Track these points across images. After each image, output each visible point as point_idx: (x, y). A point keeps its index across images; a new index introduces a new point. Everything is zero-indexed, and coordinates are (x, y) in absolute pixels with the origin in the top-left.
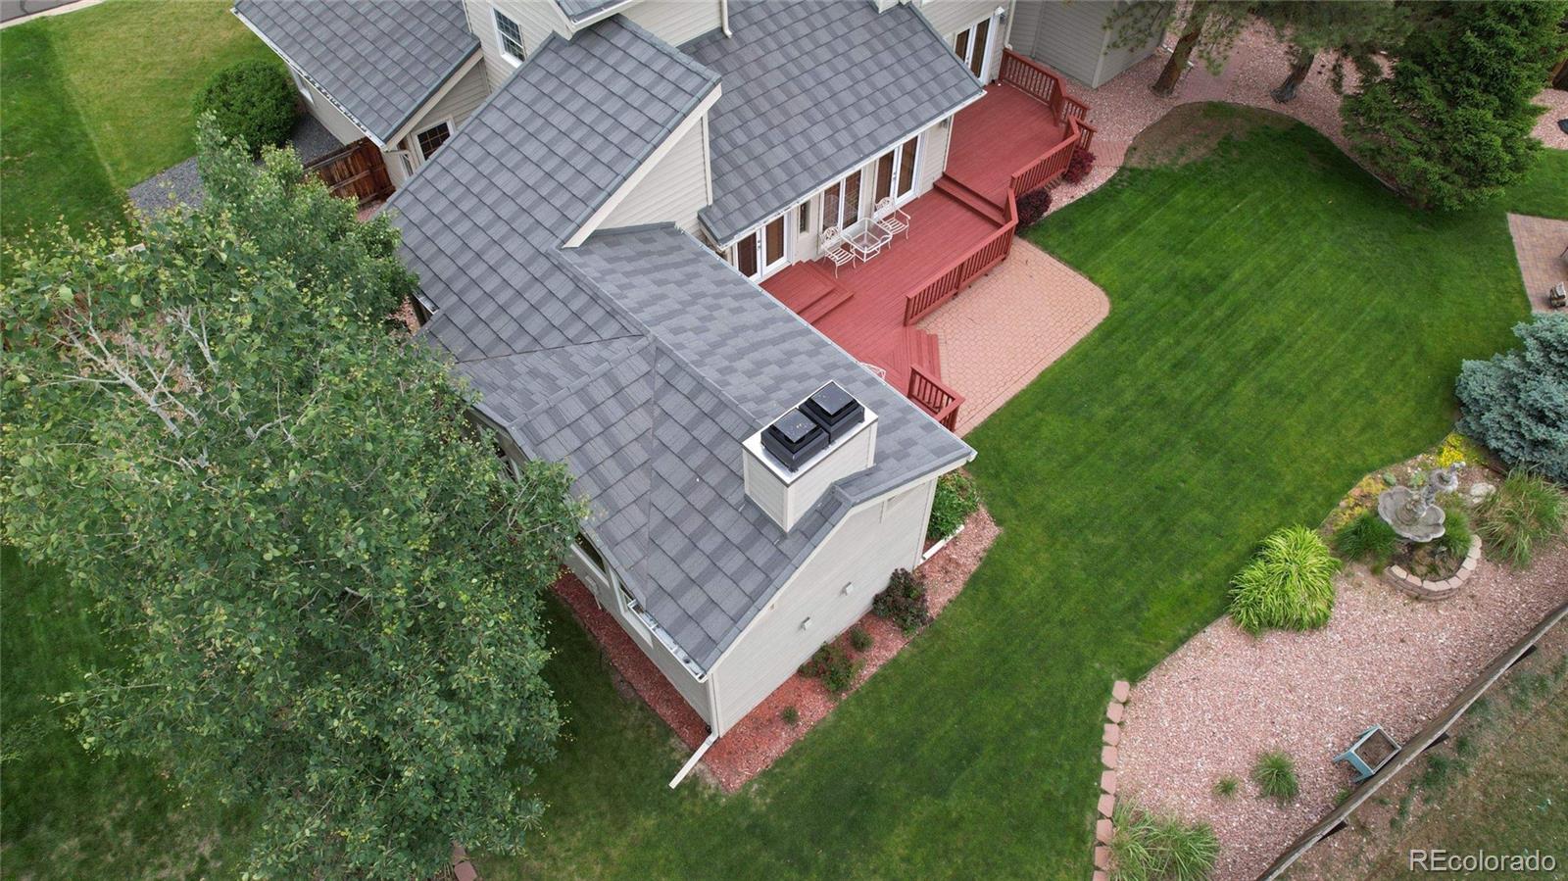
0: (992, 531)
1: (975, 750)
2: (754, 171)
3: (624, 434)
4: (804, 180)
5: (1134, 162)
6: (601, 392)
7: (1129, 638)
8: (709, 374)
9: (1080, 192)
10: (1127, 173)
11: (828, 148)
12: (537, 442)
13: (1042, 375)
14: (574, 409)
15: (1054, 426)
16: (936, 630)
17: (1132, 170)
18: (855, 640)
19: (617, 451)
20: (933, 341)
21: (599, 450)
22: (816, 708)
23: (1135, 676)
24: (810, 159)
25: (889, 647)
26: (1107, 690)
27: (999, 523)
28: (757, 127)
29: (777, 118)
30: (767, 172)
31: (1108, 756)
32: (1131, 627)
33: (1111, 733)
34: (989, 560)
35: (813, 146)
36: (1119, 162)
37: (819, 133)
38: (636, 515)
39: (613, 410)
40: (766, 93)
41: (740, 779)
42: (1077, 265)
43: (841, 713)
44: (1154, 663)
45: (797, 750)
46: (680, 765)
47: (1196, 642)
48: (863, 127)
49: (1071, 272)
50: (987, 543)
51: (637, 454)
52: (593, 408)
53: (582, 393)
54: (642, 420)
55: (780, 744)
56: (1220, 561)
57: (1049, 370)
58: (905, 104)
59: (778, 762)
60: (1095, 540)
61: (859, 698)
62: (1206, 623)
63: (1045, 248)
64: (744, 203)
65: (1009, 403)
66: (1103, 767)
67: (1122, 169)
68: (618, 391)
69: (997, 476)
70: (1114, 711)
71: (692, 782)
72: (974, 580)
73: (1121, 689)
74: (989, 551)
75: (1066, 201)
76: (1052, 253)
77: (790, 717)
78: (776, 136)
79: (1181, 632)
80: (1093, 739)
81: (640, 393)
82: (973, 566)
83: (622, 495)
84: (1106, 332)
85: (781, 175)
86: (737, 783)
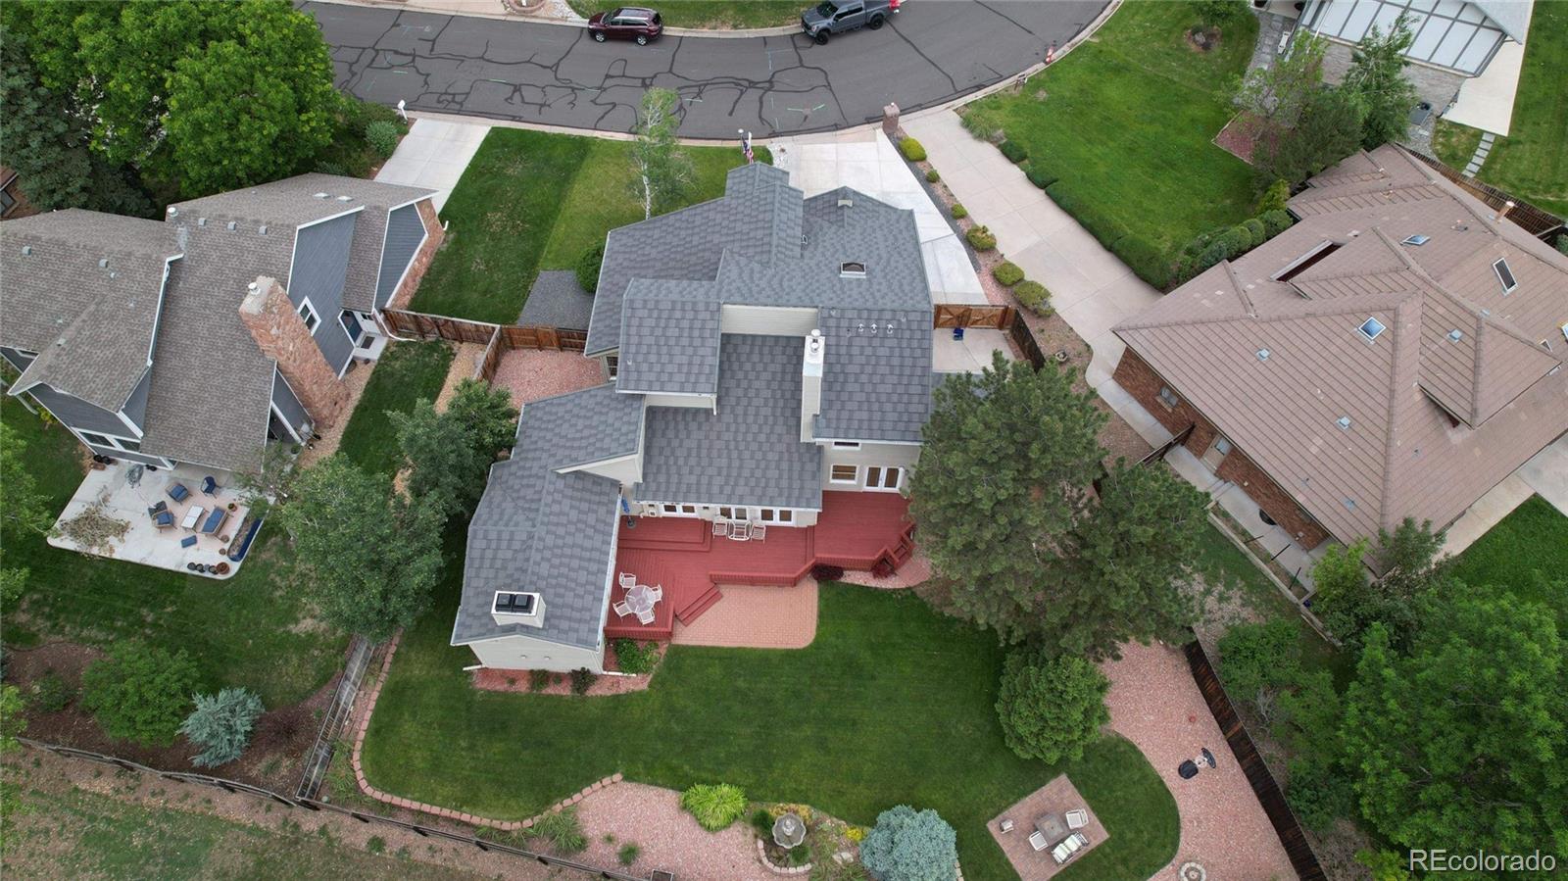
0: (644, 686)
1: (550, 745)
2: (675, 479)
3: (500, 555)
4: (693, 496)
5: (919, 592)
6: (506, 536)
7: (640, 765)
8: (536, 556)
9: (874, 583)
10: (909, 593)
11: (715, 490)
12: (474, 537)
13: (739, 648)
14: (493, 535)
15: (716, 671)
16: (585, 700)
17: (913, 593)
18: (558, 678)
19: (494, 558)
20: (717, 597)
21: (489, 554)
22: (522, 687)
23: (627, 778)
24: (703, 489)
25: (565, 690)
26: (612, 772)
27: (650, 686)
28: (693, 461)
29: (705, 462)
30: (679, 483)
31: (586, 791)
32: (645, 763)
33: (597, 785)
34: (629, 695)
35: (710, 484)
36: (912, 584)
37: (718, 481)
38: (482, 583)
39: (504, 544)
40: (710, 448)
41: (481, 685)
42: (821, 616)
43: (528, 696)
44: (638, 781)
45: (505, 694)
46: (471, 665)
47: (661, 790)
48: (740, 490)
49: (815, 617)
50: (637, 689)
51: (498, 564)
52: (499, 539)
53: (500, 533)
54: (509, 554)
55: (501, 687)
56: (704, 775)
57: (744, 649)
58: (772, 491)
59: (495, 692)
60: (674, 726)
61: (538, 697)
62: (672, 788)
63: (820, 597)
64: (658, 490)
65: (713, 648)
66: (580, 791)
67: (909, 588)
68: (511, 540)
69: (670, 670)
70: (606, 781)
71: (470, 673)
72: (617, 697)
73: (617, 777)
74: (633, 692)
75: (861, 582)
76: (819, 601)
77: (512, 682)
78: (698, 471)
79: (660, 782)
80: (589, 780)
81: (517, 545)
82: (622, 691)
83: (484, 573)
84: (790, 655)
85: (684, 488)
86: (478, 686)
